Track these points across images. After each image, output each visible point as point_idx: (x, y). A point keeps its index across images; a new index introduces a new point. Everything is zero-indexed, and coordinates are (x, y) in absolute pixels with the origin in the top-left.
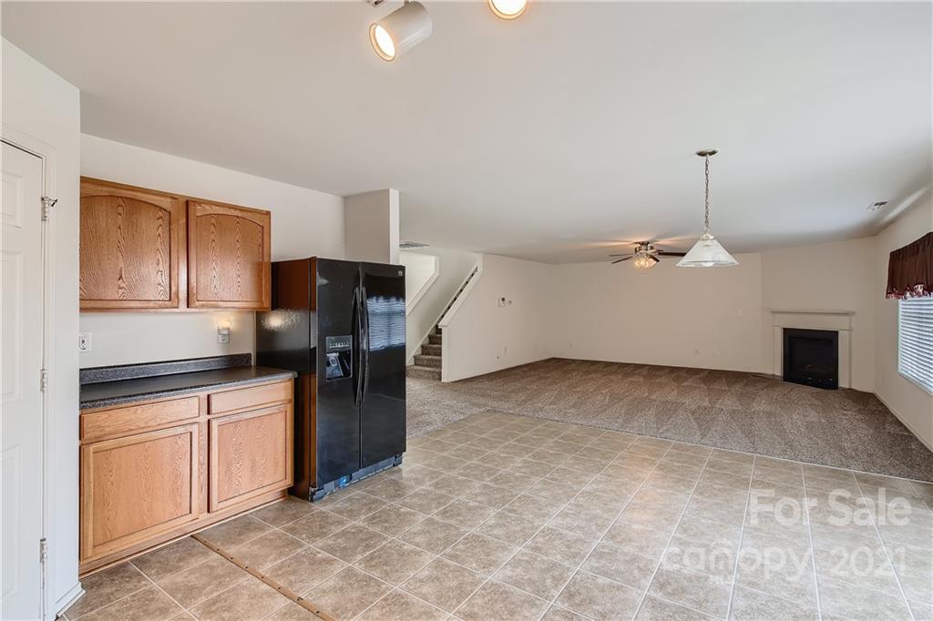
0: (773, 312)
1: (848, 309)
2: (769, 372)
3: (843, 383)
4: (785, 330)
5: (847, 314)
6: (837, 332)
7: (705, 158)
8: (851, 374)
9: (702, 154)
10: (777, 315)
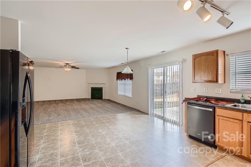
0: (89, 84)
1: (104, 83)
2: (88, 98)
3: (103, 98)
4: (91, 88)
5: (104, 84)
6: (102, 88)
7: (127, 49)
8: (105, 96)
9: (126, 48)
10: (90, 84)
